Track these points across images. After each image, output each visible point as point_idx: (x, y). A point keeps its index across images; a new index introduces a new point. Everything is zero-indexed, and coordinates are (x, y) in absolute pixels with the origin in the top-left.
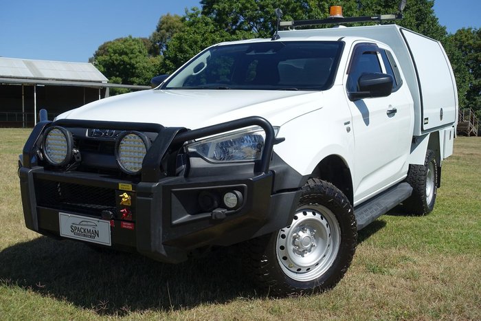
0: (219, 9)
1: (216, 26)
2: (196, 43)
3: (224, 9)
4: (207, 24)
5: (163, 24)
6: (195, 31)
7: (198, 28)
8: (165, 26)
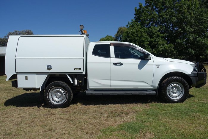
0: (142, 19)
1: (142, 26)
2: (134, 33)
3: (145, 19)
4: (138, 25)
5: (119, 30)
6: (133, 29)
7: (135, 27)
8: (120, 31)
